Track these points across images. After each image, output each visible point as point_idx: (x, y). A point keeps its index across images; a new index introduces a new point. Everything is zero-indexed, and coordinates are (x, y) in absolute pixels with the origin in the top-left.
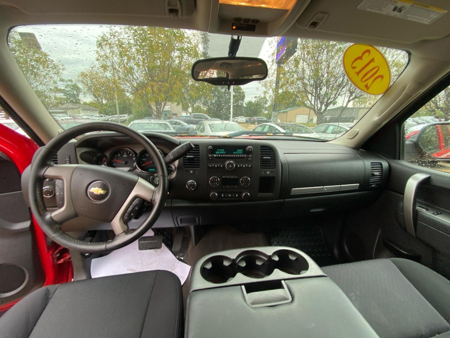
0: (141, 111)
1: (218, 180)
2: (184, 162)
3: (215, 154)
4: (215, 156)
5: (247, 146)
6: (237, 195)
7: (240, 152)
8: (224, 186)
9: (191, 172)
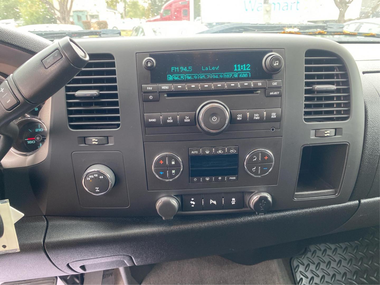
0: (37, 13)
1: (177, 161)
2: (70, 112)
3: (165, 81)
4: (165, 87)
5: (266, 53)
6: (233, 199)
7: (242, 71)
8: (195, 179)
9: (94, 141)
